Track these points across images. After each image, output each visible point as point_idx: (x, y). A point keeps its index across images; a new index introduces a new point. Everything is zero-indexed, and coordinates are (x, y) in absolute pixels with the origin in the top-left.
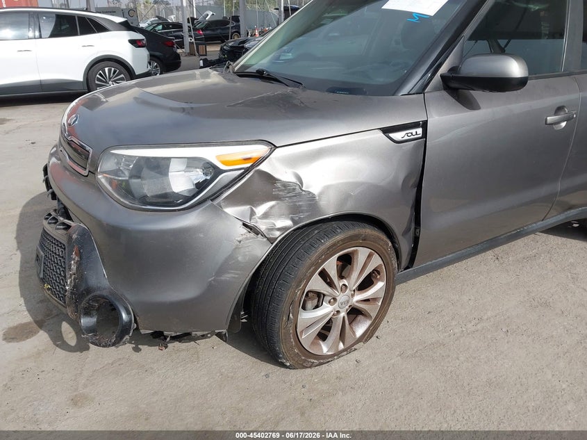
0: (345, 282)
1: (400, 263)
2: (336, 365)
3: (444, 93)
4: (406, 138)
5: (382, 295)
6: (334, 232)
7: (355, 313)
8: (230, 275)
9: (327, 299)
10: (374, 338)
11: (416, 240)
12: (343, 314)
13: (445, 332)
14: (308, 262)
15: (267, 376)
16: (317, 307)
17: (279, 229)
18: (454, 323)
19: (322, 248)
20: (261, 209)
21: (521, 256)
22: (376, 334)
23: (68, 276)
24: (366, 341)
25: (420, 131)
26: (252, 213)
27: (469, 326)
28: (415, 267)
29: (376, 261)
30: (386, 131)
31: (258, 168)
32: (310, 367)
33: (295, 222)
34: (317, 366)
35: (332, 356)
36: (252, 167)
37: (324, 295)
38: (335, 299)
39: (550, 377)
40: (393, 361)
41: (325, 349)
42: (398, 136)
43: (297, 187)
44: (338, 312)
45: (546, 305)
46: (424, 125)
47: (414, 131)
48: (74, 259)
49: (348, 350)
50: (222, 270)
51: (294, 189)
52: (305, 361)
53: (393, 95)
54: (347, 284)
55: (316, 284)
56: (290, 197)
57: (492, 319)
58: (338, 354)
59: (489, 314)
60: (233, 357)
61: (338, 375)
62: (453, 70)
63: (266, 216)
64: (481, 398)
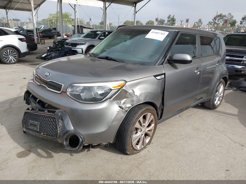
0: (144, 124)
1: (158, 117)
2: (142, 153)
3: (168, 64)
4: (160, 78)
5: (153, 129)
6: (142, 108)
7: (146, 135)
8: (115, 123)
9: (139, 130)
10: (151, 144)
11: (163, 110)
12: (143, 135)
13: (172, 140)
14: (136, 118)
15: (121, 158)
16: (136, 133)
17: (128, 107)
18: (173, 137)
19: (139, 113)
20: (123, 101)
21: (187, 115)
22: (151, 142)
23: (58, 128)
24: (149, 144)
25: (163, 76)
26: (121, 102)
27: (178, 137)
28: (162, 119)
29: (152, 117)
30: (155, 76)
31: (122, 88)
32: (135, 154)
33: (132, 105)
34: (137, 153)
35: (140, 150)
36: (121, 88)
37: (138, 129)
38: (141, 130)
39: (205, 149)
40: (159, 150)
41: (138, 147)
42: (158, 78)
43: (133, 94)
44: (142, 135)
45: (198, 129)
46: (164, 74)
47: (162, 76)
48: (60, 122)
49: (145, 147)
50: (113, 121)
51: (132, 95)
52: (133, 152)
53: (155, 65)
54: (144, 125)
55: (137, 125)
56: (131, 97)
57: (184, 135)
58: (142, 149)
59: (183, 133)
60: (108, 154)
61: (144, 155)
62: (170, 57)
63: (124, 103)
64: (188, 157)
